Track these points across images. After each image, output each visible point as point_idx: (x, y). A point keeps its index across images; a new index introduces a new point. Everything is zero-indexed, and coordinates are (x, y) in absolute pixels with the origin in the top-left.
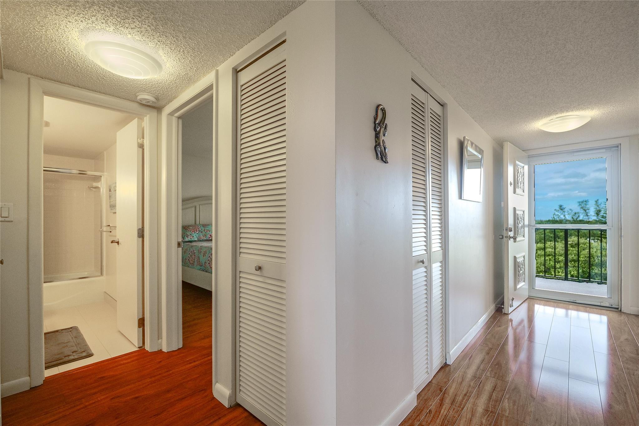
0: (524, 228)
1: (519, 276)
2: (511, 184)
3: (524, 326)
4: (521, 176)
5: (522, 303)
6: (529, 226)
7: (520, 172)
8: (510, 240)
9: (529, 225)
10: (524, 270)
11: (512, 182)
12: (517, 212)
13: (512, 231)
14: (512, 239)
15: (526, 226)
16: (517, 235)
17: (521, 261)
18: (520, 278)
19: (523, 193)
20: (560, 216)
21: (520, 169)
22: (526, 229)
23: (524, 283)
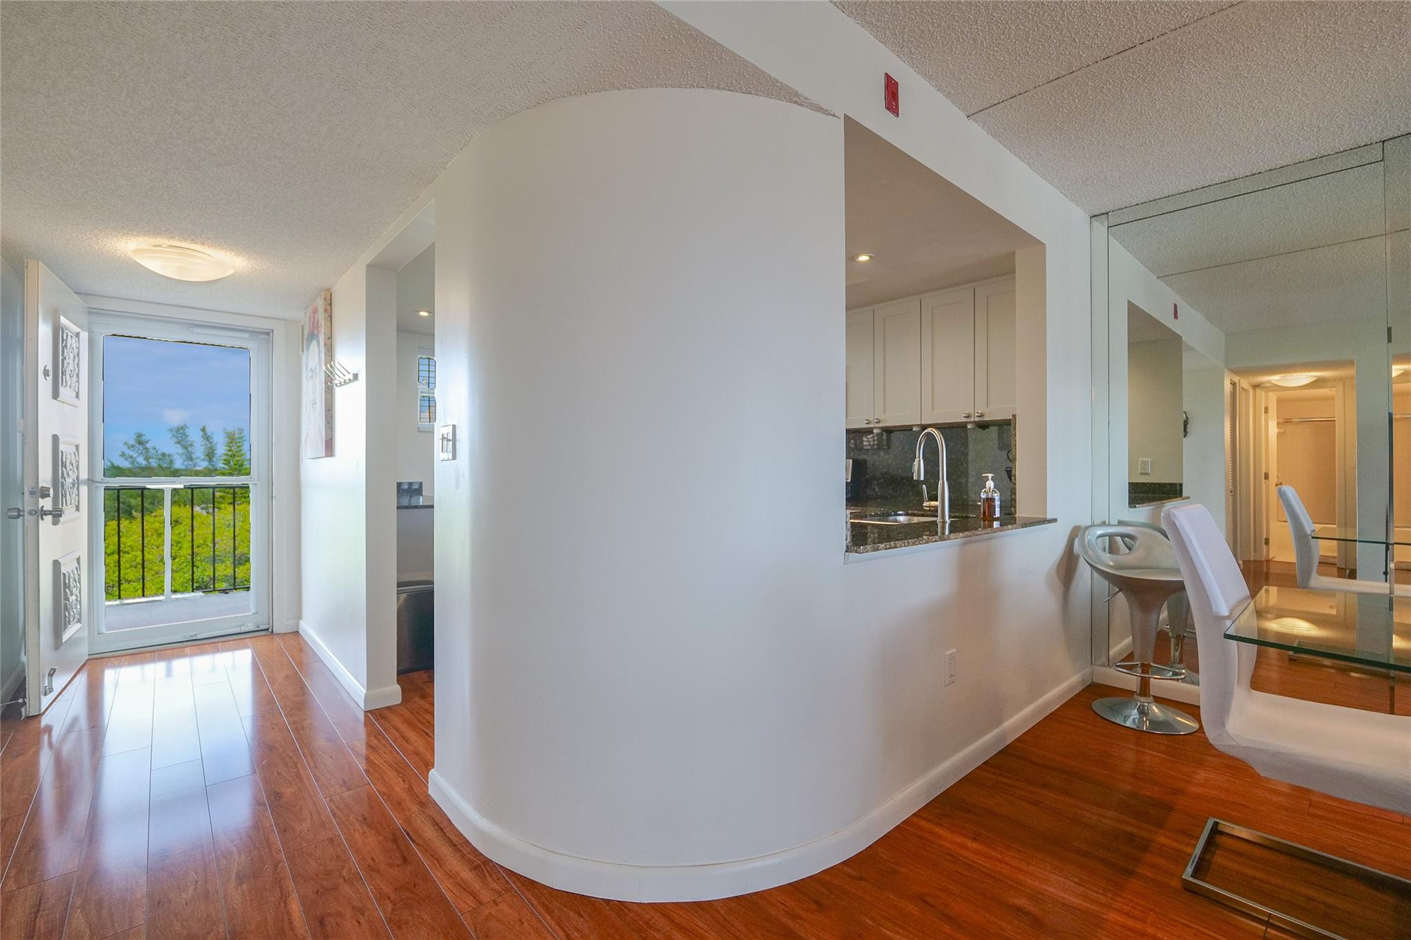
0: (78, 489)
1: (66, 609)
2: (46, 373)
3: (80, 731)
4: (71, 355)
5: (75, 676)
6: (91, 481)
7: (69, 346)
8: (43, 519)
9: (88, 480)
10: (80, 593)
11: (50, 368)
12: (62, 447)
13: (49, 496)
14: (51, 516)
15: (83, 482)
16: (62, 506)
17: (71, 572)
18: (69, 613)
19: (77, 399)
20: (135, 458)
21: (69, 337)
22: (84, 490)
23: (79, 625)
